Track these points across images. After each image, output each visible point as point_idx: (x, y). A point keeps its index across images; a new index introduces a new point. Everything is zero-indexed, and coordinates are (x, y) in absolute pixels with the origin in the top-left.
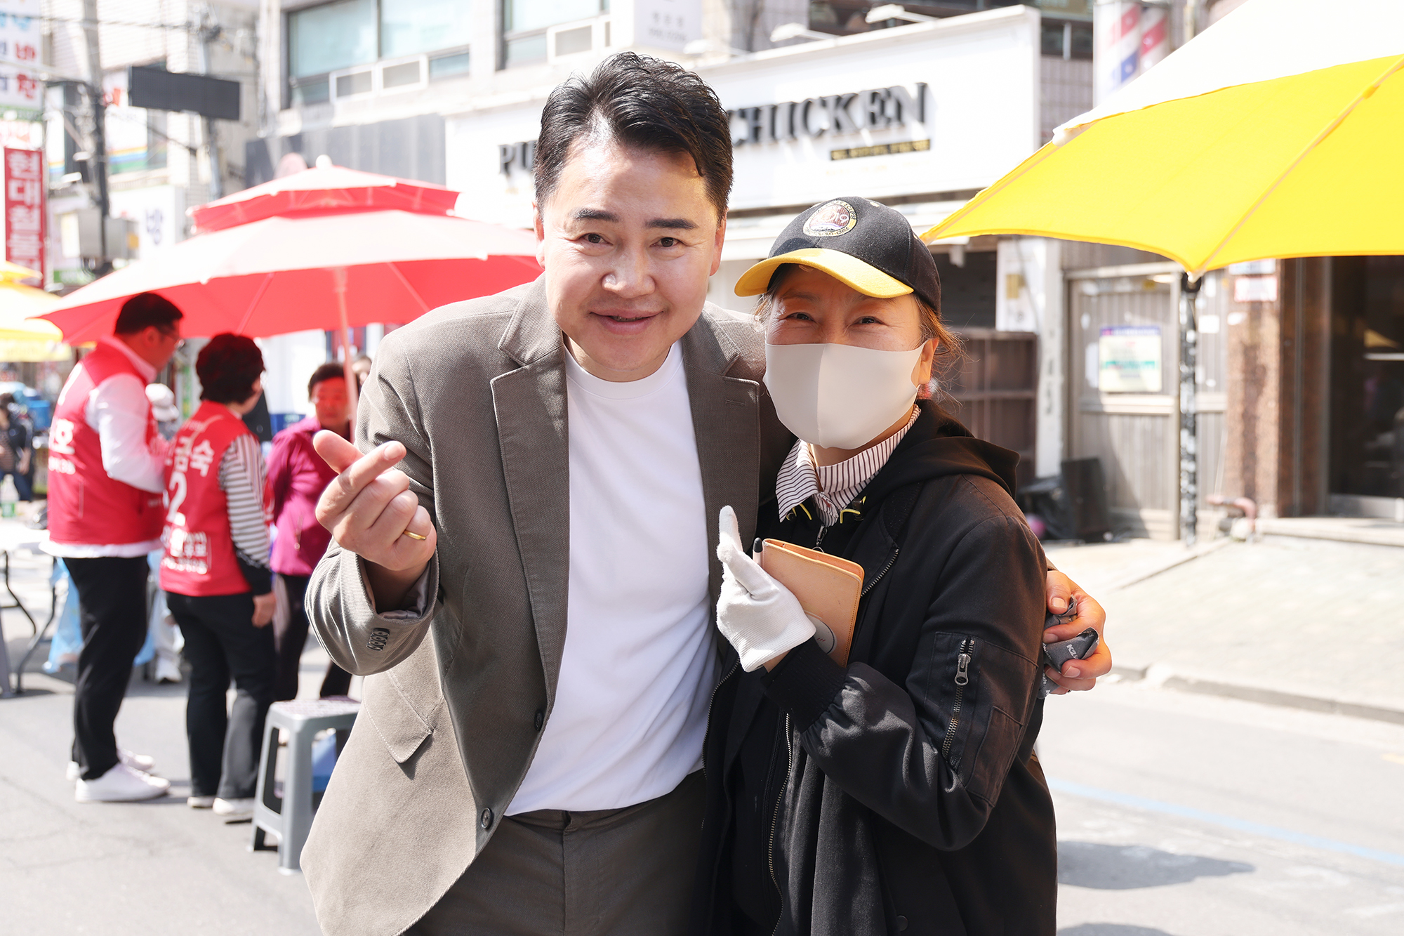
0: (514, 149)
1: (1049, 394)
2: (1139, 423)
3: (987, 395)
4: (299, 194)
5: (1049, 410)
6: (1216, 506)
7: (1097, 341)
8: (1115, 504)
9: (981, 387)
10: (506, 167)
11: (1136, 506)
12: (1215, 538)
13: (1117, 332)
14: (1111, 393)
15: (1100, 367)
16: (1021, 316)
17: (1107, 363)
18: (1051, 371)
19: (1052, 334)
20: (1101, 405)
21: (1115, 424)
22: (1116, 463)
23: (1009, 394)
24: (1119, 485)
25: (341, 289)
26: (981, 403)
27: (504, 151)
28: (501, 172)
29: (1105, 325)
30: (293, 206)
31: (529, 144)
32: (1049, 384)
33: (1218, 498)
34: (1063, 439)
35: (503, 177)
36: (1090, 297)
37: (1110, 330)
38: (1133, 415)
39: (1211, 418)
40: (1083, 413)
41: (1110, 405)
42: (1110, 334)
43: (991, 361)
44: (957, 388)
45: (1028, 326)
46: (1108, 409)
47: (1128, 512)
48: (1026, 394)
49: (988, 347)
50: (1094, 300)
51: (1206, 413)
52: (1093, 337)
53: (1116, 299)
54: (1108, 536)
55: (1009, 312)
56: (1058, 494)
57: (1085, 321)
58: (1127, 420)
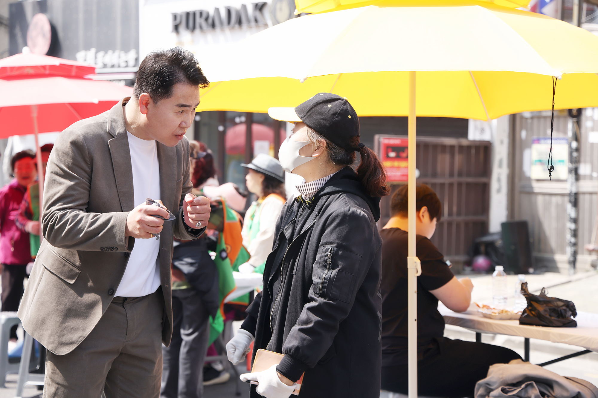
0: (181, 16)
1: (499, 180)
2: (554, 199)
3: (455, 179)
4: (12, 68)
5: (499, 191)
6: (591, 252)
7: (530, 147)
8: (539, 251)
9: (451, 175)
10: (176, 28)
11: (552, 252)
12: (587, 271)
13: (542, 141)
14: (538, 180)
15: (532, 163)
16: (482, 130)
17: (536, 161)
18: (500, 166)
19: (502, 142)
20: (532, 188)
21: (540, 200)
22: (540, 225)
23: (470, 180)
24: (542, 239)
25: (35, 115)
26: (451, 185)
27: (175, 17)
28: (173, 32)
29: (535, 137)
30: (9, 73)
31: (190, 13)
32: (499, 174)
33: (591, 247)
34: (508, 209)
35: (174, 35)
36: (526, 119)
37: (538, 141)
38: (551, 195)
39: (587, 197)
40: (521, 192)
41: (537, 187)
42: (538, 143)
43: (458, 158)
44: (434, 175)
45: (486, 137)
46: (536, 190)
47: (547, 256)
48: (483, 180)
49: (457, 150)
50: (529, 121)
51: (584, 193)
52: (527, 144)
53: (542, 120)
54: (531, 270)
55: (476, 128)
56: (499, 243)
57: (524, 134)
58: (547, 197)
